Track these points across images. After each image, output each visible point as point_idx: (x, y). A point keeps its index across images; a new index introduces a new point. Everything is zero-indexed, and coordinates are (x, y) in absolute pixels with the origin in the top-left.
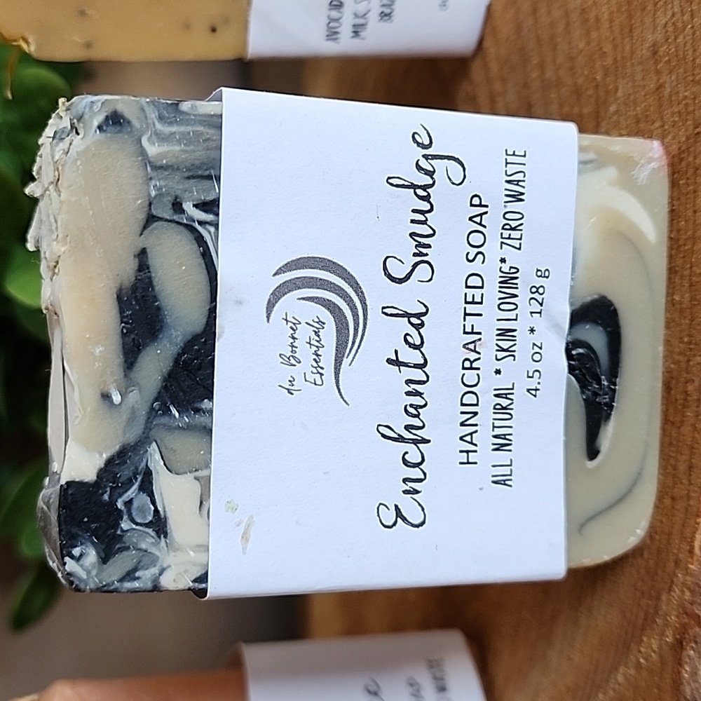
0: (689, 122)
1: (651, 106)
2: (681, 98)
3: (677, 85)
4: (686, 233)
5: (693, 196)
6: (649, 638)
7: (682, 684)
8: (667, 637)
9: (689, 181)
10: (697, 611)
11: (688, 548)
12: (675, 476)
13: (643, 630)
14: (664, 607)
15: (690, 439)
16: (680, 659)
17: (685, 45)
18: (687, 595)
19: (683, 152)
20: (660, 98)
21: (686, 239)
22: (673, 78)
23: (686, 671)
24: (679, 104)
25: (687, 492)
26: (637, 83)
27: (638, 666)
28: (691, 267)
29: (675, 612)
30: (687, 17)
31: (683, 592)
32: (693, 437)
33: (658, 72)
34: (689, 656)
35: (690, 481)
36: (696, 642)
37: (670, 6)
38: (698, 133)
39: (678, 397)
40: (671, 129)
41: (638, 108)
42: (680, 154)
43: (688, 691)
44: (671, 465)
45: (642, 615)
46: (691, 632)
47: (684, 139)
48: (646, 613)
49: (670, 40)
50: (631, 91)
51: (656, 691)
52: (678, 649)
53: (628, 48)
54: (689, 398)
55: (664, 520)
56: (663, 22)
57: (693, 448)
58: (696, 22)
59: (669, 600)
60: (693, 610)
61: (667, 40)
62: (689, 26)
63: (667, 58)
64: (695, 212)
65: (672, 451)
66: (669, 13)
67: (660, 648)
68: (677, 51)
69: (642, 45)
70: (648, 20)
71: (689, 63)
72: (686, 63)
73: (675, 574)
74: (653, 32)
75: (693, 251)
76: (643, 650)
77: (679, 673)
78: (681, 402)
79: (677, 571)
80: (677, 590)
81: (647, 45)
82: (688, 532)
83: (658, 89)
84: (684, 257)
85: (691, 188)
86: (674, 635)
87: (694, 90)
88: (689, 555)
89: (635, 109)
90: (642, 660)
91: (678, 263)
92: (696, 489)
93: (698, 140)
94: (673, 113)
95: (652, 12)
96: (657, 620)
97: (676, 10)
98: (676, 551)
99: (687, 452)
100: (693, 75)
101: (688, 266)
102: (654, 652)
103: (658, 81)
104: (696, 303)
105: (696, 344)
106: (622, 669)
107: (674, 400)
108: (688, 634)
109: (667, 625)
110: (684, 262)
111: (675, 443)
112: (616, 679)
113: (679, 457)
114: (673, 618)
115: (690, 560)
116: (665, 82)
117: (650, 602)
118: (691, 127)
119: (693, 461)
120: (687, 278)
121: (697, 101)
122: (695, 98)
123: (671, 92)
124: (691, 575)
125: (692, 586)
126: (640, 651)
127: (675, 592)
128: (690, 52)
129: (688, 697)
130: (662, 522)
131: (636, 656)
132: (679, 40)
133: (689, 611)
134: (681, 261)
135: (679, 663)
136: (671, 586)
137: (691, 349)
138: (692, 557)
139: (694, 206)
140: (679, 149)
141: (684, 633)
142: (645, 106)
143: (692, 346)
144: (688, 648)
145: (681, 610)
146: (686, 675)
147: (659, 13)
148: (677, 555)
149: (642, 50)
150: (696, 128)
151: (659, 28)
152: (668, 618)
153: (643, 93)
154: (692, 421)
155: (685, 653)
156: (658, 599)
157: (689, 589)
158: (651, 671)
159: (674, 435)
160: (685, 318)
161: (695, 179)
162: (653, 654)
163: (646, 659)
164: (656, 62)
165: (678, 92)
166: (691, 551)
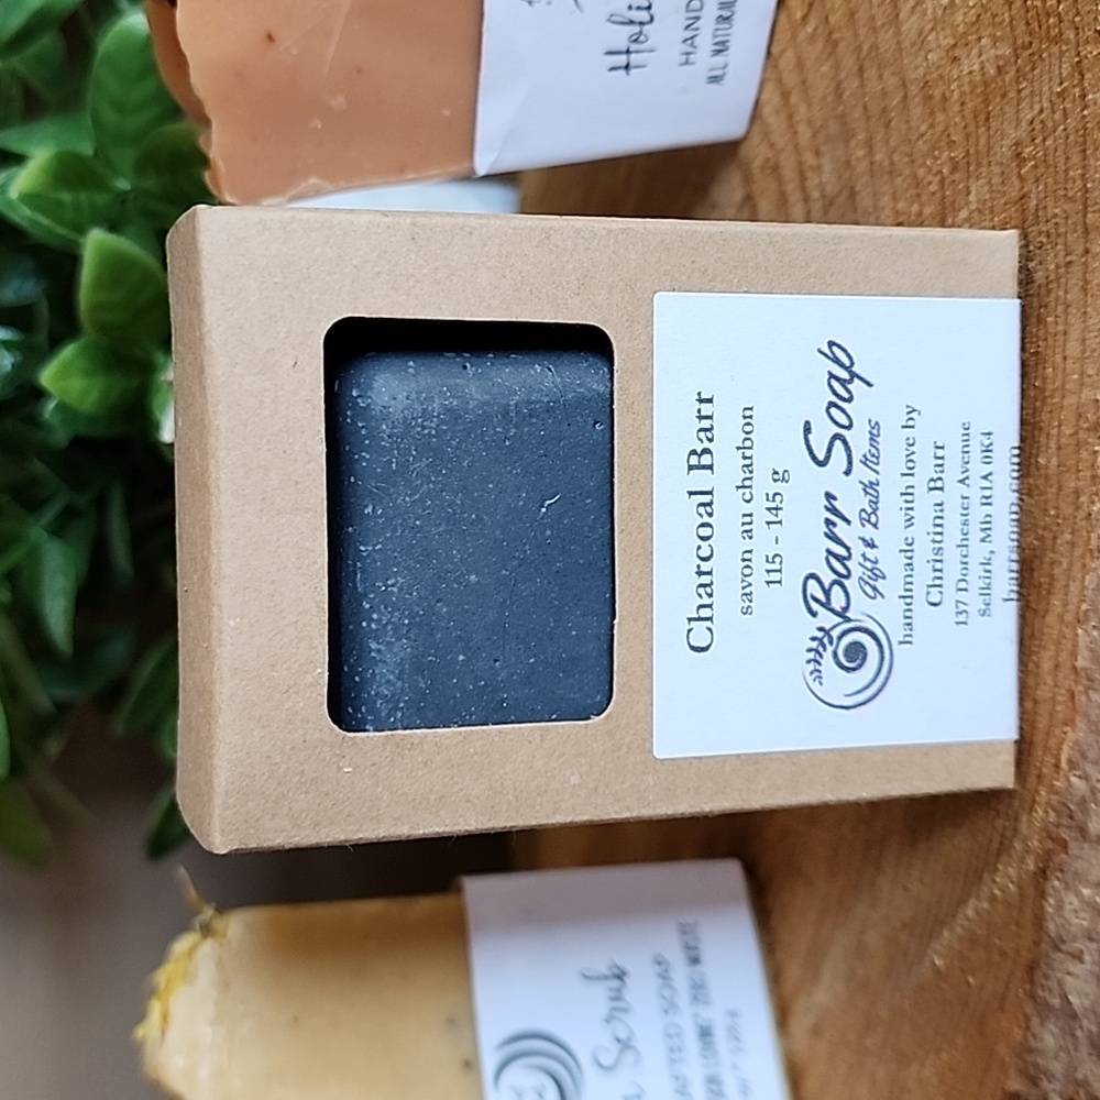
0: (1059, 247)
1: (1011, 218)
2: (1049, 215)
3: (1046, 197)
4: (1054, 382)
5: (1062, 338)
6: (1006, 865)
7: (1045, 920)
8: (1028, 864)
9: (1058, 319)
10: (1063, 836)
11: (1053, 761)
13: (999, 854)
14: (1024, 830)
15: (1056, 633)
16: (1043, 892)
17: (1056, 150)
18: (1052, 816)
19: (1052, 281)
20: (1024, 210)
22: (1041, 188)
23: (1050, 905)
24: (1047, 221)
25: (1050, 695)
26: (994, 188)
27: (993, 899)
28: (1059, 426)
29: (1037, 837)
30: (1058, 116)
31: (1047, 813)
32: (1060, 631)
33: (1021, 178)
34: (1053, 887)
35: (1055, 682)
36: (1062, 871)
37: (1037, 98)
38: (1070, 262)
39: (1042, 580)
40: (1038, 252)
41: (996, 219)
42: (1047, 284)
43: (1051, 927)
45: (997, 839)
46: (1056, 859)
47: (1053, 267)
48: (1002, 836)
49: (1036, 141)
50: (987, 196)
51: (1014, 928)
52: (1041, 880)
53: (983, 141)
54: (1055, 583)
56: (1029, 117)
57: (1060, 643)
58: (1070, 124)
59: (1030, 822)
60: (1059, 834)
61: (1033, 140)
62: (1062, 127)
63: (1033, 163)
64: (1065, 358)
66: (1037, 108)
67: (1020, 878)
68: (1045, 155)
69: (1002, 140)
70: (1010, 111)
71: (1061, 173)
72: (1057, 172)
73: (1037, 792)
74: (1016, 127)
75: (1062, 406)
76: (998, 880)
77: (1042, 907)
78: (1046, 586)
79: (1040, 788)
80: (1039, 811)
81: (1009, 142)
82: (1053, 742)
83: (1021, 198)
84: (1051, 412)
85: (1061, 328)
86: (1036, 862)
87: (1066, 207)
88: (1053, 769)
89: (992, 219)
90: (997, 892)
91: (1043, 418)
92: (1063, 692)
93: (1070, 270)
94: (1040, 233)
95: (1015, 101)
96: (1016, 845)
97: (1045, 105)
98: (1038, 764)
100: (1065, 189)
101: (1056, 423)
102: (1012, 882)
103: (1022, 188)
104: (1065, 469)
105: (1064, 519)
106: (972, 903)
108: (1053, 862)
109: (1027, 851)
110: (1051, 418)
112: (965, 915)
114: (1034, 843)
115: (1055, 775)
116: (1031, 191)
117: (1007, 824)
118: (1062, 254)
119: (1060, 659)
120: (1055, 438)
121: (1069, 222)
122: (1067, 218)
123: (1037, 205)
124: (1057, 793)
125: (1057, 806)
126: (995, 882)
127: (1037, 812)
128: (1062, 159)
129: (1053, 935)
131: (989, 887)
132: (1047, 143)
133: (1054, 836)
134: (1048, 415)
135: (1042, 895)
136: (1033, 806)
137: (1058, 524)
138: (1058, 773)
139: (1064, 351)
140: (1047, 277)
141: (1047, 861)
142: (1005, 218)
143: (1060, 521)
144: (1053, 878)
145: (1044, 834)
146: (1050, 910)
147: (1024, 104)
148: (1040, 770)
149: (1002, 147)
150: (1067, 255)
151: (1023, 124)
152: (1029, 843)
153: (1003, 202)
154: (1059, 610)
155: (1049, 885)
156: (1016, 819)
157: (1054, 810)
158: (1007, 904)
160: (1051, 486)
161: (1066, 319)
162: (1011, 885)
163: (1003, 892)
164: (1020, 166)
165: (1045, 207)
166: (1057, 766)
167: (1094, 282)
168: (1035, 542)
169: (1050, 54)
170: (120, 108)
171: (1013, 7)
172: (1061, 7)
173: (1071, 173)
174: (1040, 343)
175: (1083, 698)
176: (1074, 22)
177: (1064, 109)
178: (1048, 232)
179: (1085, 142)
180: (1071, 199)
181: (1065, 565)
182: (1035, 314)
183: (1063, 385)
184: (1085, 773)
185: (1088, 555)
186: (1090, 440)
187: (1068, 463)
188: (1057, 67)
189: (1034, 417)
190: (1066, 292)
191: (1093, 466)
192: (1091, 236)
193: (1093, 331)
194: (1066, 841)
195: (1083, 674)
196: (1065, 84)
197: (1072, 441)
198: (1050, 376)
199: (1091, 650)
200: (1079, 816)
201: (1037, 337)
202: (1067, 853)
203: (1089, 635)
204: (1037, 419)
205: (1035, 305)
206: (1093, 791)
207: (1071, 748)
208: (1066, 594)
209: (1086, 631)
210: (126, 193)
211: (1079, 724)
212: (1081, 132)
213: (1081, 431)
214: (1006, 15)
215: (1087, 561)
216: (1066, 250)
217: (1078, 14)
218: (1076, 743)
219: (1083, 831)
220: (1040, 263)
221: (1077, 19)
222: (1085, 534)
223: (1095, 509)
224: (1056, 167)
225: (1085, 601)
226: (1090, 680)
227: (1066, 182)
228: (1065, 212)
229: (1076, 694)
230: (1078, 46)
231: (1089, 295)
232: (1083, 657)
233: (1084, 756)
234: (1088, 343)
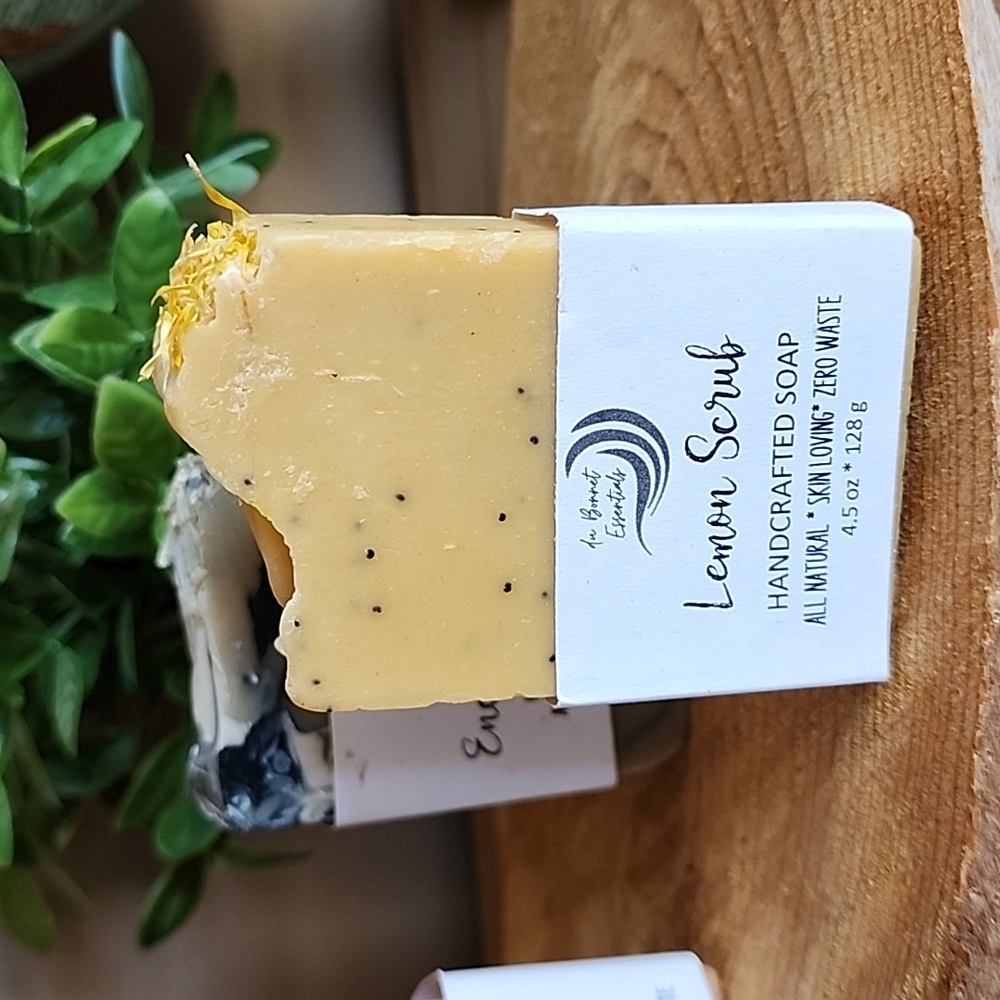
0: (950, 406)
2: (942, 378)
5: (955, 487)
8: (933, 976)
9: (951, 471)
10: (965, 949)
11: (954, 878)
12: (939, 797)
13: (906, 965)
14: (929, 942)
15: (954, 757)
17: (946, 321)
18: (954, 930)
19: (945, 437)
20: (920, 373)
21: (948, 534)
24: (940, 383)
28: (954, 567)
29: (941, 950)
30: (947, 291)
31: (948, 926)
32: (958, 756)
35: (954, 803)
36: (965, 983)
38: (960, 420)
39: (942, 707)
40: (932, 410)
42: (941, 439)
44: (935, 784)
45: (905, 950)
46: (958, 971)
47: (945, 424)
48: (909, 948)
52: (944, 991)
54: (953, 711)
55: (928, 844)
57: (958, 767)
58: (958, 298)
59: (934, 934)
60: (961, 948)
62: (951, 301)
65: (936, 769)
67: (925, 988)
72: (947, 340)
73: (940, 906)
75: (956, 550)
76: (906, 989)
79: (942, 903)
80: (942, 924)
82: (953, 861)
84: (946, 554)
85: (953, 478)
86: (940, 974)
87: (956, 371)
88: (954, 886)
92: (962, 812)
93: (961, 427)
96: (922, 957)
97: (936, 281)
98: (940, 880)
99: (952, 771)
100: (955, 355)
102: (919, 992)
105: (960, 652)
107: (937, 711)
108: (956, 974)
109: (931, 962)
111: (938, 758)
113: (943, 775)
114: (938, 955)
115: (956, 891)
116: (926, 357)
117: (913, 936)
118: (953, 412)
119: (959, 782)
120: (950, 578)
121: (959, 384)
122: (957, 381)
124: (957, 909)
125: (959, 921)
126: (904, 992)
127: (940, 925)
128: (952, 329)
130: (925, 847)
131: (899, 997)
133: (955, 948)
136: (936, 920)
138: (958, 889)
139: (957, 499)
141: (950, 973)
143: (955, 654)
144: (956, 989)
145: (947, 947)
148: (943, 886)
150: (958, 413)
152: (933, 955)
154: (957, 736)
155: (952, 995)
156: (921, 932)
157: (955, 924)
159: (937, 750)
160: (947, 622)
161: (958, 470)
162: (917, 995)
165: (938, 371)
166: (957, 882)
167: (982, 438)
168: (935, 672)
169: (940, 237)
170: (139, 271)
171: (908, 196)
172: (948, 197)
173: (960, 342)
174: (937, 492)
175: (980, 819)
176: (959, 210)
177: (953, 285)
178: (941, 393)
179: (971, 315)
180: (961, 365)
181: (961, 694)
182: (931, 465)
183: (957, 528)
184: (983, 890)
185: (981, 685)
186: (981, 580)
187: (961, 601)
188: (946, 249)
189: (932, 558)
190: (957, 447)
191: (984, 604)
192: (978, 397)
193: (982, 482)
194: (968, 955)
195: (979, 796)
196: (953, 264)
197: (966, 582)
198: (945, 521)
199: (987, 774)
200: (978, 930)
201: (934, 486)
202: (969, 966)
203: (984, 760)
204: (935, 560)
205: (931, 458)
206: (991, 906)
207: (970, 866)
208: (963, 722)
209: (980, 756)
210: (139, 344)
211: (976, 843)
212: (968, 306)
213: (973, 572)
214: (902, 202)
215: (981, 691)
216: (957, 410)
217: (962, 203)
218: (975, 861)
219: (983, 945)
220: (935, 421)
221: (962, 207)
222: (978, 666)
223: (987, 643)
224: (947, 336)
225: (979, 728)
226: (986, 802)
227: (955, 349)
228: (955, 376)
229: (973, 814)
230: (963, 231)
231: (977, 450)
232: (979, 781)
233: (982, 874)
234: (977, 492)
